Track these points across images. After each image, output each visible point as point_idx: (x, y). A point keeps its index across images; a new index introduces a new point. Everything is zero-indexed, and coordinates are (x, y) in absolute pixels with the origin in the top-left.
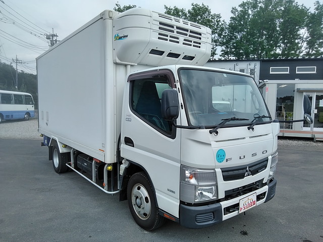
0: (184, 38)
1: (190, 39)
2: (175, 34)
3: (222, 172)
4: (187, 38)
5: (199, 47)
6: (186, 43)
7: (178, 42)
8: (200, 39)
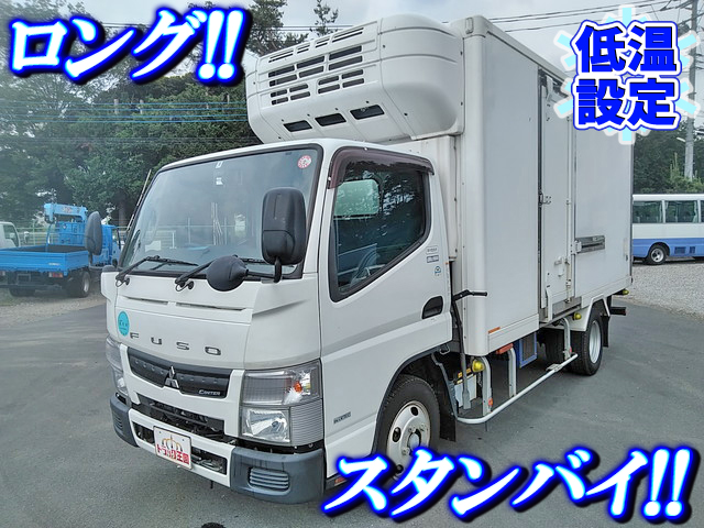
0: (318, 79)
1: (333, 73)
2: (298, 81)
3: (129, 354)
4: (327, 73)
5: (362, 81)
6: (327, 85)
7: (308, 94)
8: (360, 59)
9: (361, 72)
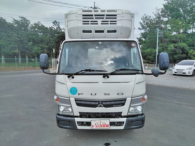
0: (102, 21)
1: (107, 20)
2: (94, 20)
3: (75, 100)
4: (105, 20)
5: (116, 24)
6: (104, 23)
7: (98, 24)
8: (116, 18)
9: (116, 21)
